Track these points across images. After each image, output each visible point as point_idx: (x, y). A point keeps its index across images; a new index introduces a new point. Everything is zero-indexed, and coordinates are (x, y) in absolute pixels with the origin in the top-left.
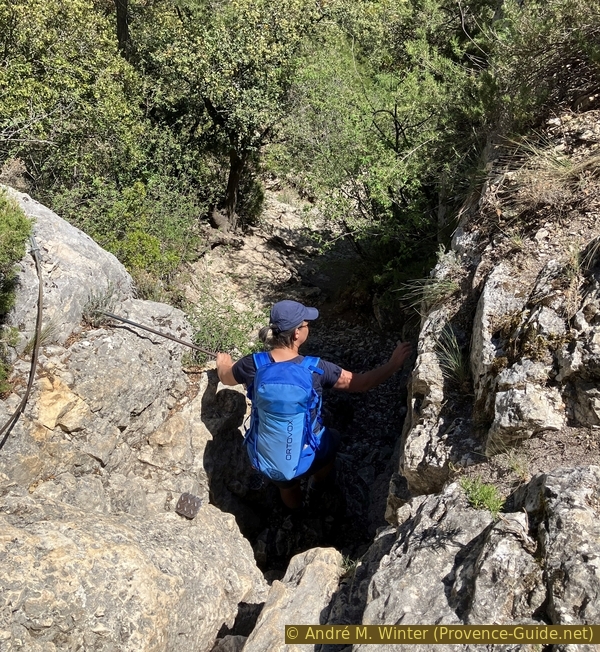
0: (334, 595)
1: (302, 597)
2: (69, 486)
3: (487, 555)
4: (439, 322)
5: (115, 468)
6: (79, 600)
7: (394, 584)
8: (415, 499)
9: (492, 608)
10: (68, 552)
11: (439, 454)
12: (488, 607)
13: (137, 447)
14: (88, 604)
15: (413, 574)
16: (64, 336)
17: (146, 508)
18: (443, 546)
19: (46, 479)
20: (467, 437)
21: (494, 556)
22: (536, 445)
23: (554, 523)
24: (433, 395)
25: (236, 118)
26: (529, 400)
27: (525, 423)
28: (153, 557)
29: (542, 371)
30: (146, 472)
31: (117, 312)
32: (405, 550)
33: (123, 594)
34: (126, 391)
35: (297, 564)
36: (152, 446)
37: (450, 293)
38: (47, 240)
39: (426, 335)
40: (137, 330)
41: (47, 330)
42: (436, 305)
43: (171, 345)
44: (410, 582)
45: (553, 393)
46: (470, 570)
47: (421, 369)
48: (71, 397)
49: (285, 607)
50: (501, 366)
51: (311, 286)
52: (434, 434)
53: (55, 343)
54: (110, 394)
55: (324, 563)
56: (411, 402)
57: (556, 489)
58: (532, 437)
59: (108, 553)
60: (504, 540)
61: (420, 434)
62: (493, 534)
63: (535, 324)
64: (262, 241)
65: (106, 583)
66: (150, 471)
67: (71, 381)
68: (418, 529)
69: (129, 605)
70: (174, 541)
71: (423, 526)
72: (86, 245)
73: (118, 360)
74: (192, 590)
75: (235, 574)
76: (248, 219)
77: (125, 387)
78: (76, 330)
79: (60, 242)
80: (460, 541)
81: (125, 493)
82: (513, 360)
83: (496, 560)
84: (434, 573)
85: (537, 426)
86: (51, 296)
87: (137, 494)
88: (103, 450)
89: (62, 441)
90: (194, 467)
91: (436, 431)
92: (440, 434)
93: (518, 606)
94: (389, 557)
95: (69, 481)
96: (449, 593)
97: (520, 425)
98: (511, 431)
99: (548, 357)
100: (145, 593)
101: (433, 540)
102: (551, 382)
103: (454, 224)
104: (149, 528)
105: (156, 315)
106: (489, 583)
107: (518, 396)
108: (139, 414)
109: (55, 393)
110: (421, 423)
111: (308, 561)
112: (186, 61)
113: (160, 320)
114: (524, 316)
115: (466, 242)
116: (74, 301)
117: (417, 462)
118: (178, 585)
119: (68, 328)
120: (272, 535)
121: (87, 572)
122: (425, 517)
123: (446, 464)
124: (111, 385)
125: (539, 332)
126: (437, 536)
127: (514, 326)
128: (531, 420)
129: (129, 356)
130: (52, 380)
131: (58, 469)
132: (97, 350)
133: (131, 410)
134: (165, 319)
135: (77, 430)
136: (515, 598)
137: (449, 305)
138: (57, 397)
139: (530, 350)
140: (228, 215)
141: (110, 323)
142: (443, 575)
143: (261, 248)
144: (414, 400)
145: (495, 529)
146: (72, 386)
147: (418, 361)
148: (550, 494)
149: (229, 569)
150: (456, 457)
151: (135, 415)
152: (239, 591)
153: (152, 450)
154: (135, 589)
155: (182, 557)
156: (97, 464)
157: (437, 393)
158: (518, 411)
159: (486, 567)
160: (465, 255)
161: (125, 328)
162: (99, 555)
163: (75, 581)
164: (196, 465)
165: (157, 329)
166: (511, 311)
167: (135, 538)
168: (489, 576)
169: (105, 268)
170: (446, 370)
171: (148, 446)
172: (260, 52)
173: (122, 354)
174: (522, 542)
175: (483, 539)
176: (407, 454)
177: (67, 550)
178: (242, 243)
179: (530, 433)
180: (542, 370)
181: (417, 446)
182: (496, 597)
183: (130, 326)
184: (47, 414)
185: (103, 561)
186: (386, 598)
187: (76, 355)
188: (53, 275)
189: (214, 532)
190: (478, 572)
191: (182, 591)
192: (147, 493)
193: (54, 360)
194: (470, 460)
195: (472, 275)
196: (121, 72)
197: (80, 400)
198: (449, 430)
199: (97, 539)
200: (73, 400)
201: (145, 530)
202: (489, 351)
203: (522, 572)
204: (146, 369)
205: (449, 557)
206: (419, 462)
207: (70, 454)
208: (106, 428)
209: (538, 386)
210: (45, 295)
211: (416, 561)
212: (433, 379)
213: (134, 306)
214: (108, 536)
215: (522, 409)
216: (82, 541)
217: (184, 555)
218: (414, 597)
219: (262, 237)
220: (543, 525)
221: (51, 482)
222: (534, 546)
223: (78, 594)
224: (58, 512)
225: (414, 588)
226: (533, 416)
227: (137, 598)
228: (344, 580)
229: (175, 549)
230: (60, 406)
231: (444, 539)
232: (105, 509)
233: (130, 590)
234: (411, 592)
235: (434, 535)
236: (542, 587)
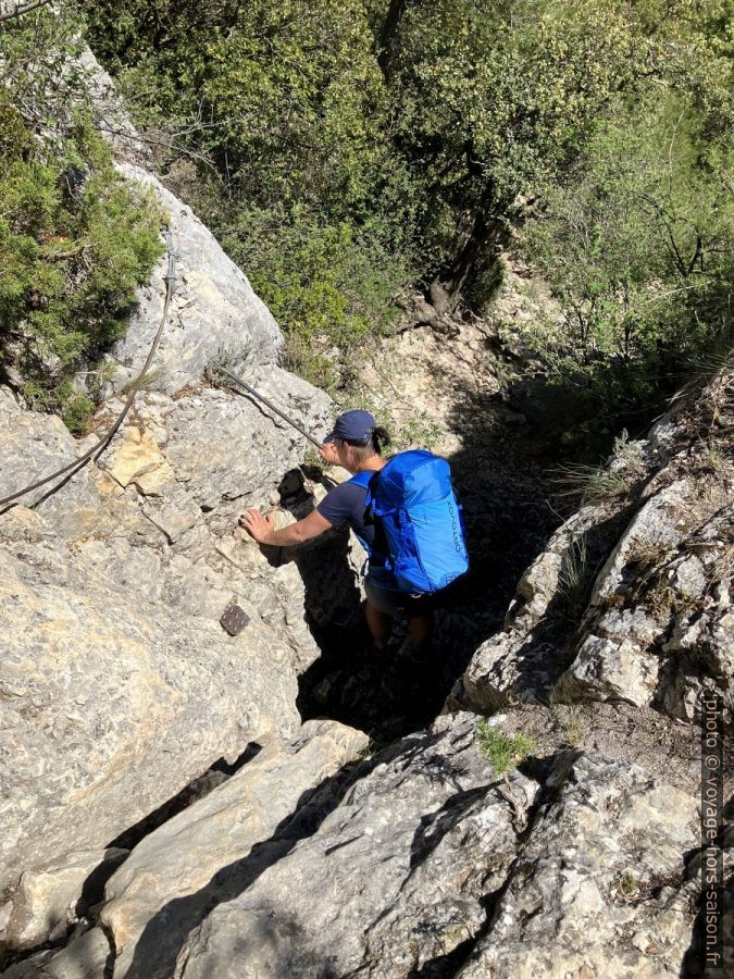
0: (327, 779)
1: (292, 768)
2: (120, 553)
3: (472, 812)
4: (585, 521)
5: (185, 550)
6: (62, 680)
7: (372, 799)
8: (461, 713)
9: (444, 870)
10: (68, 628)
11: (504, 675)
12: (440, 868)
13: (219, 534)
14: (70, 688)
15: (397, 797)
16: (176, 386)
17: (203, 604)
18: (442, 781)
19: (98, 537)
20: (544, 670)
21: (477, 818)
22: (606, 713)
23: (556, 811)
24: (533, 605)
25: (491, 177)
26: (618, 658)
27: (601, 684)
28: (163, 664)
29: (650, 632)
30: (220, 565)
31: (247, 377)
32: (405, 767)
33: (112, 691)
34: (223, 470)
35: (308, 730)
36: (236, 539)
37: (616, 491)
38: (191, 269)
39: (564, 532)
40: (261, 404)
41: (156, 374)
42: (596, 499)
43: (296, 435)
44: (389, 804)
45: (651, 662)
46: (449, 820)
47: (534, 570)
48: (156, 457)
49: (270, 771)
50: (613, 605)
51: (516, 410)
52: (514, 650)
53: (162, 391)
54: (204, 468)
55: (334, 741)
56: (510, 603)
57: (580, 774)
58: (605, 702)
59: (112, 644)
60: (497, 806)
61: (499, 643)
62: (491, 794)
63: (671, 573)
64: (480, 336)
65: (98, 673)
66: (223, 565)
67: (164, 439)
68: (430, 751)
69: (116, 704)
70: (198, 654)
71: (436, 749)
72: (236, 288)
73: (226, 432)
74: (195, 711)
75: (257, 711)
76: (475, 303)
77: (225, 466)
78: (193, 383)
79: (206, 276)
80: (462, 784)
81: (183, 580)
82: (630, 605)
83: (476, 823)
84: (418, 805)
85: (614, 693)
86: (173, 336)
87: (198, 585)
88: (176, 526)
89: (131, 503)
90: (275, 578)
91: (518, 647)
92: (519, 654)
93: (471, 881)
94: (387, 767)
95: (121, 547)
96: (419, 833)
97: (594, 684)
98: (584, 686)
99: (665, 619)
100: (138, 699)
101: (436, 770)
102: (654, 648)
103: (665, 408)
104: (177, 631)
105: (295, 394)
106: (456, 844)
107: (608, 649)
108: (232, 500)
109: (140, 447)
110: (508, 632)
111: (320, 733)
112: (453, 86)
113: (297, 401)
114: (668, 557)
115: (665, 436)
116: (199, 350)
117: (480, 674)
118: (179, 702)
119: (184, 379)
120: (343, 680)
121: (80, 656)
122: (446, 740)
123: (505, 690)
124: (208, 458)
125: (671, 584)
126: (443, 768)
127: (653, 563)
128: (608, 683)
129: (241, 432)
130: (142, 432)
131: (116, 531)
132: (206, 413)
133: (224, 492)
134: (303, 402)
135: (153, 495)
136: (473, 872)
137: (608, 506)
138: (140, 453)
139: (651, 601)
140: (450, 292)
141: (234, 387)
142: (426, 812)
143: (475, 345)
144: (513, 602)
145: (496, 789)
146: (162, 446)
147: (539, 558)
148: (571, 778)
149: (252, 703)
150: (518, 687)
151: (226, 498)
152: (254, 730)
153: (234, 543)
154: (127, 690)
155: (197, 674)
156: (163, 538)
157: (539, 605)
158: (599, 667)
159: (462, 825)
160: (656, 451)
161: (248, 398)
162: (101, 642)
163: (64, 660)
164: (278, 576)
165: (286, 412)
166: (661, 543)
167: (152, 637)
168: (460, 837)
169: (250, 322)
170: (561, 585)
171: (231, 537)
172: (551, 99)
173: (233, 428)
174: (514, 816)
175: (479, 793)
176: (474, 660)
177: (67, 625)
178: (458, 332)
179: (604, 697)
180: (650, 630)
181: (489, 656)
182: (454, 862)
183: (256, 399)
184: (124, 468)
185: (102, 650)
186: (357, 809)
187: (180, 412)
188: (185, 313)
189: (253, 659)
190: (452, 827)
191: (181, 709)
192: (212, 587)
193: (154, 410)
194: (532, 697)
195: (648, 481)
196: (367, 80)
197: (166, 465)
198: (530, 653)
199: (106, 625)
200: (157, 461)
201: (170, 631)
202: (613, 579)
203: (495, 847)
204: (255, 452)
205: (443, 797)
206: (482, 674)
207: (134, 519)
208: (187, 504)
209: (637, 647)
210: (166, 333)
211: (406, 785)
212: (543, 588)
213: (273, 375)
214: (120, 626)
215: (605, 667)
216: (88, 621)
217: (201, 672)
218: (384, 821)
219: (482, 331)
220: (544, 808)
221: (101, 543)
222: (523, 826)
223: (63, 673)
224: (82, 581)
225: (388, 813)
226: (613, 679)
227: (127, 700)
228: (349, 768)
229: (193, 663)
230: (140, 464)
231: (447, 774)
232: (153, 590)
233: (121, 689)
234: (384, 815)
235: (440, 766)
236: (504, 874)
